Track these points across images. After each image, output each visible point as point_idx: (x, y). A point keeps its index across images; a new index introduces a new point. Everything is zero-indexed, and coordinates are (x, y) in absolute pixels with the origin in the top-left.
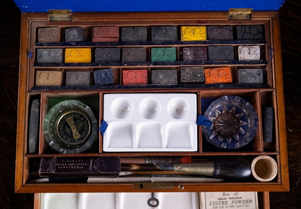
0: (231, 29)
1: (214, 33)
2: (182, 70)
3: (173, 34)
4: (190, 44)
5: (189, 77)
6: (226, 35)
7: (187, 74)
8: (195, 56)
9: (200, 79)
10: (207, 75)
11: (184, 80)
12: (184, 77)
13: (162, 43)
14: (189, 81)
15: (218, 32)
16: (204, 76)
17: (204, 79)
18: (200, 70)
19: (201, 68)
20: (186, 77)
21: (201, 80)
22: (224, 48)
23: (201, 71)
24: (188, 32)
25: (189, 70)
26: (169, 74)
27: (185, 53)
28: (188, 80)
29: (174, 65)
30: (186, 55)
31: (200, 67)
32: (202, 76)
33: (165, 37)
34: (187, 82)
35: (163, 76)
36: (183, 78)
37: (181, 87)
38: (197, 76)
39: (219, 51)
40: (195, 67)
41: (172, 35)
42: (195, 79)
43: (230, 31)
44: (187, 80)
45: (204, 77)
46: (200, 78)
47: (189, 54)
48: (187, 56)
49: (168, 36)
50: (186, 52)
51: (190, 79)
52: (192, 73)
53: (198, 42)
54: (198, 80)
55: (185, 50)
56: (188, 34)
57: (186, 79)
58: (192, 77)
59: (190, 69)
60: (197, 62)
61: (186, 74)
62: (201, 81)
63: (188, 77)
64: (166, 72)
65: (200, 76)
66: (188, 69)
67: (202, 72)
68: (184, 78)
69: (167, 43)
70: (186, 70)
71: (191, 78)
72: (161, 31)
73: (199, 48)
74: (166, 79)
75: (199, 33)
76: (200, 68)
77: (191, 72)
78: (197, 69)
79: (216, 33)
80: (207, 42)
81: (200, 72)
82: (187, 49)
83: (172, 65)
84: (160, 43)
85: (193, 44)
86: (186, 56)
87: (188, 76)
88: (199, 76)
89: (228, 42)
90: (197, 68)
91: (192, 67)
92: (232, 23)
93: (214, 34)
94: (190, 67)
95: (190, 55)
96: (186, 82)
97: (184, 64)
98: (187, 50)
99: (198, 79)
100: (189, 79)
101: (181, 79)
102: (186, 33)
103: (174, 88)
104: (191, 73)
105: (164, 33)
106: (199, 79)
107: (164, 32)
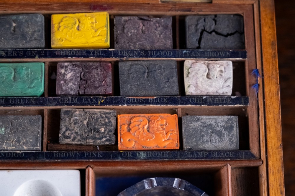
0: (168, 23)
1: (128, 32)
2: (64, 114)
3: (35, 31)
4: (72, 56)
5: (79, 133)
6: (156, 36)
7: (75, 124)
8: (83, 82)
9: (104, 139)
10: (123, 129)
11: (68, 137)
12: (66, 131)
13: (7, 53)
14: (79, 140)
15: (138, 30)
16: (113, 132)
17: (113, 138)
18: (106, 117)
19: (110, 113)
20: (73, 132)
21: (107, 140)
22: (155, 65)
23: (109, 119)
24: (65, 27)
25: (80, 115)
26: (20, 126)
27: (61, 73)
28: (77, 140)
29: (32, 105)
30: (63, 80)
31: (108, 111)
32: (110, 131)
33: (15, 39)
34: (73, 143)
35: (6, 128)
36: (64, 133)
37: (47, 158)
38: (98, 131)
39: (145, 72)
40: (96, 110)
41: (33, 34)
42: (94, 138)
43: (166, 27)
44: (75, 138)
45: (116, 133)
46: (105, 137)
47: (69, 76)
48: (65, 81)
49: (24, 36)
50: (63, 71)
51: (80, 135)
52: (88, 123)
53: (90, 53)
54: (99, 141)
55: (62, 67)
56: (65, 30)
57: (72, 136)
58: (86, 133)
59: (83, 113)
60: (87, 99)
61: (73, 125)
62: (107, 143)
63: (76, 133)
64: (15, 119)
65: (105, 130)
66: (78, 112)
67: (110, 122)
68: (67, 134)
69: (18, 54)
70: (74, 115)
71: (85, 135)
72: (7, 26)
73: (95, 64)
74: (13, 137)
75: (92, 26)
76: (105, 113)
77: (85, 119)
78: (99, 114)
79: (133, 31)
80: (111, 51)
81: (107, 121)
82: (66, 64)
83: (28, 105)
84: (4, 54)
85: (79, 57)
86: (62, 82)
87: (77, 129)
88: (102, 130)
89: (158, 54)
90: (100, 112)
91: (88, 110)
92: (169, 10)
93: (130, 35)
94: (84, 108)
95: (71, 80)
96: (70, 143)
97: (55, 103)
98: (66, 67)
99: (100, 138)
100: (79, 137)
101: (60, 135)
102: (61, 29)
103: (30, 159)
104: (85, 122)
105: (14, 31)
106: (102, 138)
107: (13, 28)
